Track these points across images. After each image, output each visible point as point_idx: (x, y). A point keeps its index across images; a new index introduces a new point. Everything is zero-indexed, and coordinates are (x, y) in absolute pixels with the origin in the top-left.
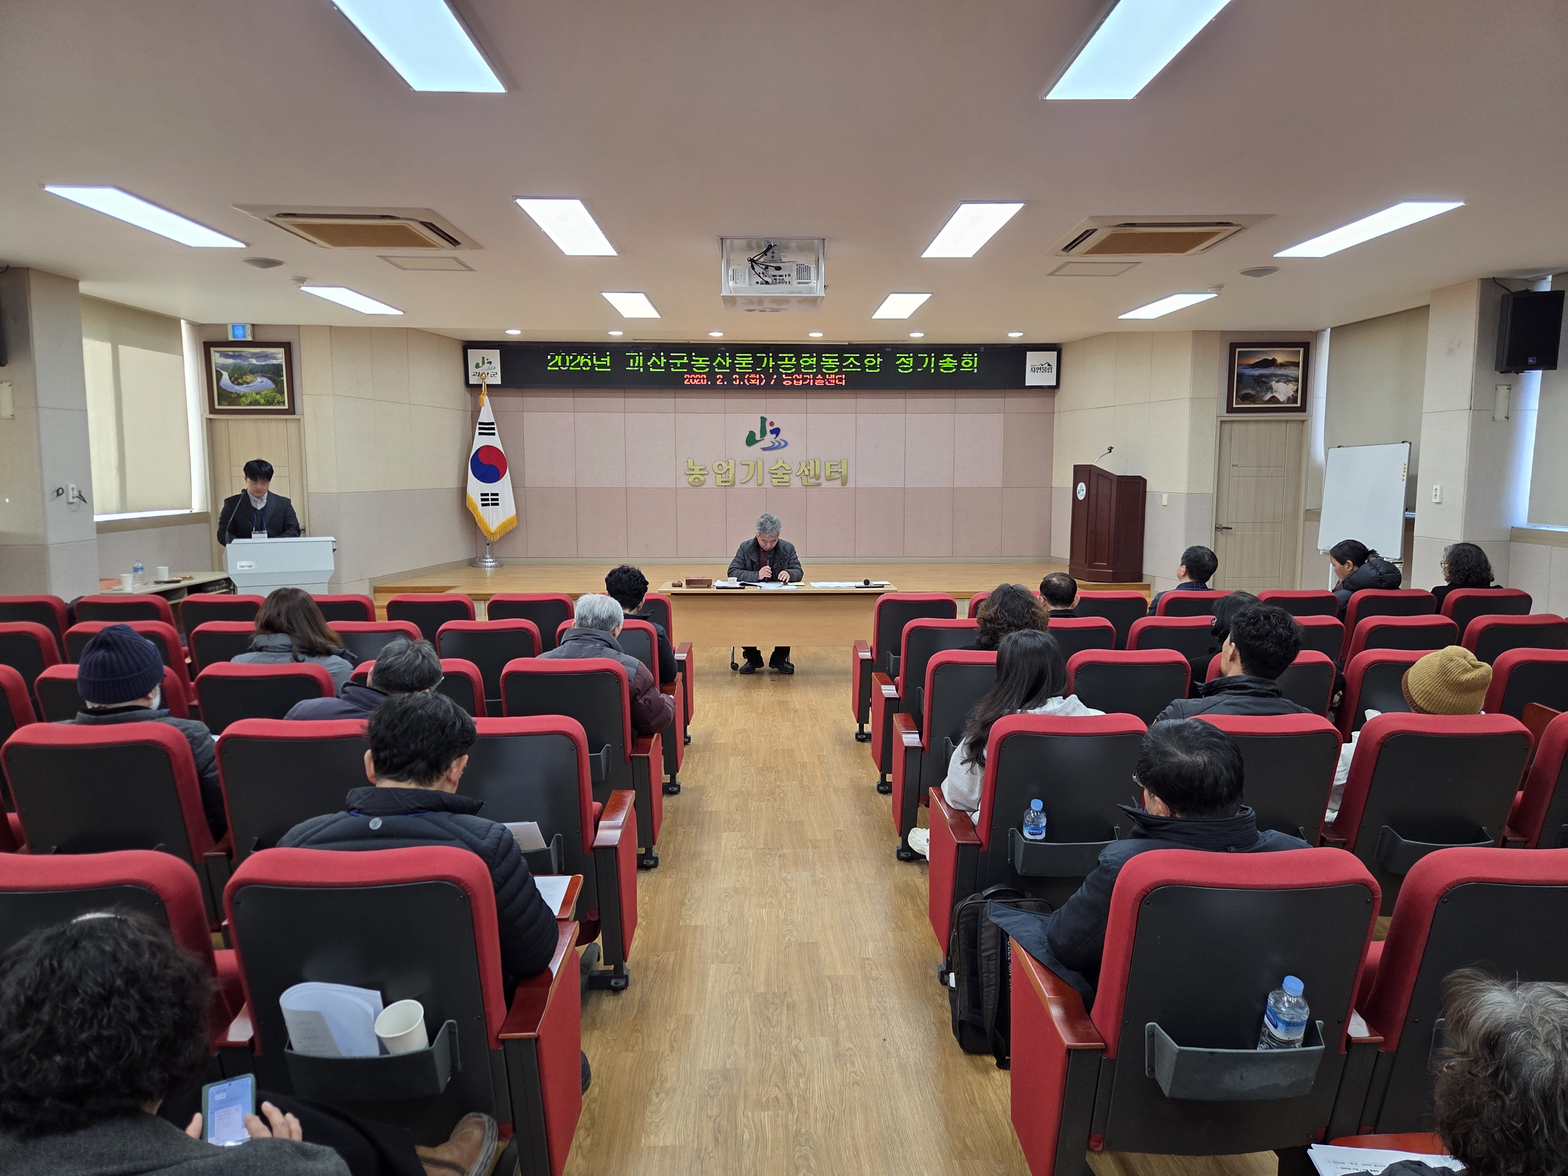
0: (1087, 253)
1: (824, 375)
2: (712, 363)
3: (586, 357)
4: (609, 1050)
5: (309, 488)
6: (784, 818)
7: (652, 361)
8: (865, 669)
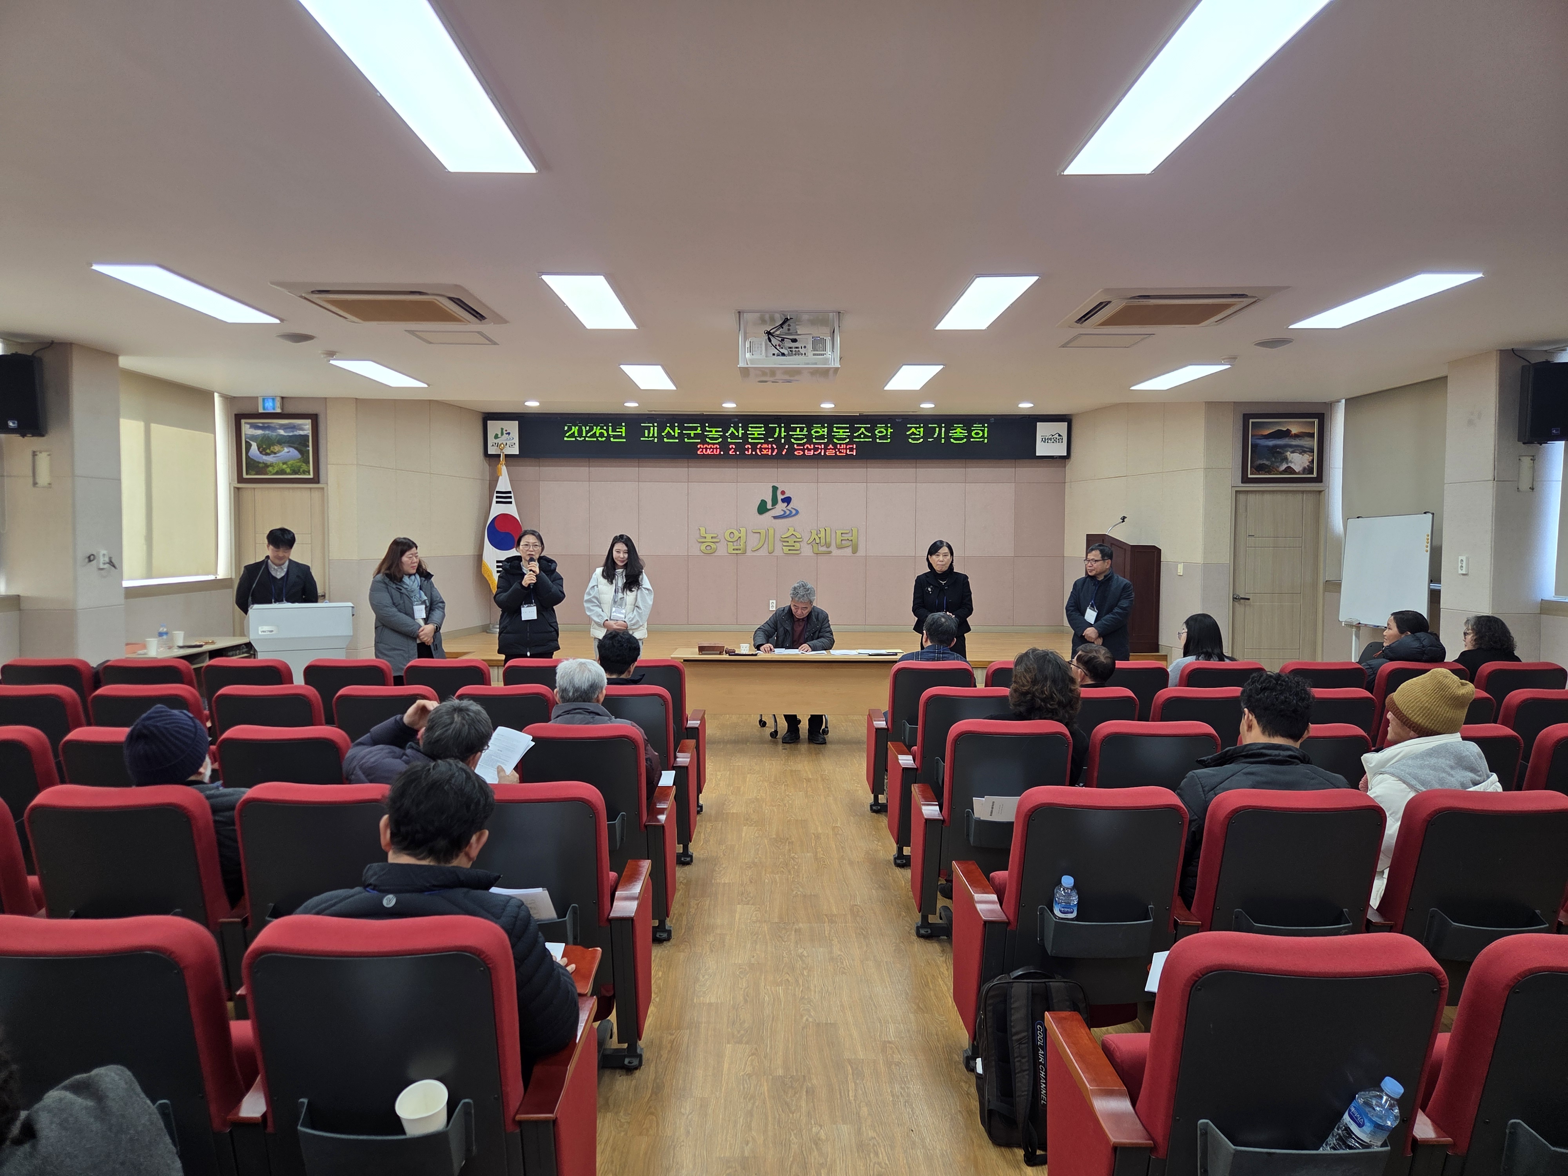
0: (1099, 325)
1: (835, 445)
2: (724, 434)
3: (602, 428)
4: (622, 1134)
5: (330, 554)
6: (799, 891)
7: (666, 431)
8: (881, 739)
